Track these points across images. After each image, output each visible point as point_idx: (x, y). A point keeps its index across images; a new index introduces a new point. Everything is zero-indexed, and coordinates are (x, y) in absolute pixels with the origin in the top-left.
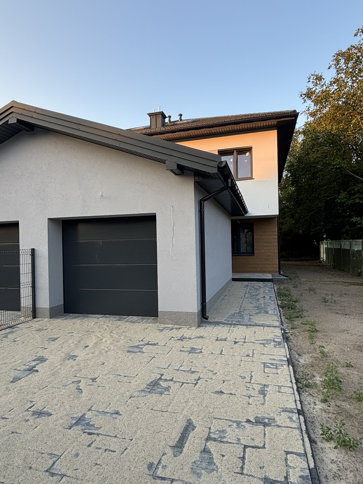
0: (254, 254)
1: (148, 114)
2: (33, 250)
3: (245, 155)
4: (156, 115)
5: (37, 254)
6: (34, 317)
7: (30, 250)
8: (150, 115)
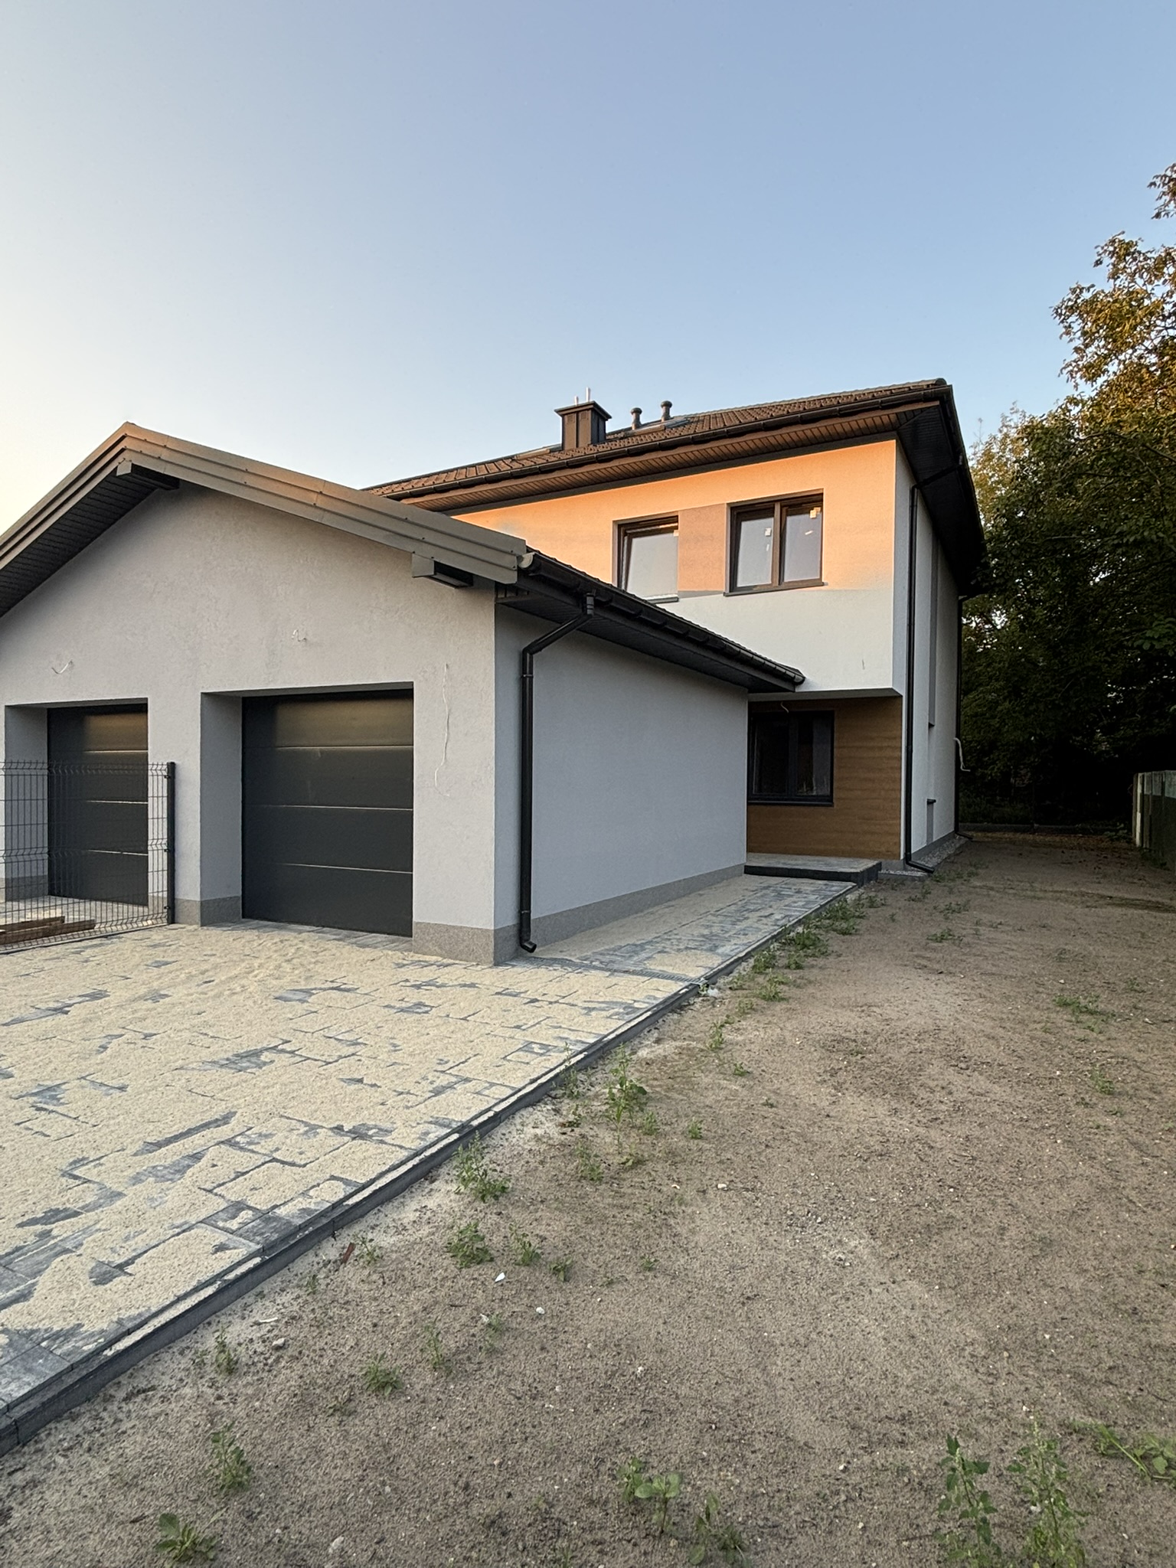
0: (831, 801)
1: (558, 412)
2: (172, 767)
3: (807, 516)
4: (577, 412)
5: (181, 774)
6: (172, 919)
7: (165, 767)
8: (563, 413)
